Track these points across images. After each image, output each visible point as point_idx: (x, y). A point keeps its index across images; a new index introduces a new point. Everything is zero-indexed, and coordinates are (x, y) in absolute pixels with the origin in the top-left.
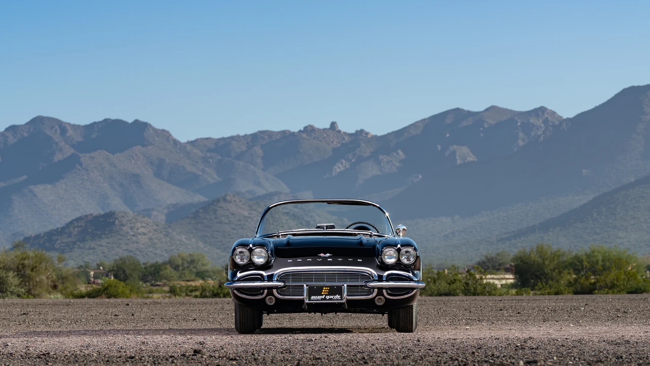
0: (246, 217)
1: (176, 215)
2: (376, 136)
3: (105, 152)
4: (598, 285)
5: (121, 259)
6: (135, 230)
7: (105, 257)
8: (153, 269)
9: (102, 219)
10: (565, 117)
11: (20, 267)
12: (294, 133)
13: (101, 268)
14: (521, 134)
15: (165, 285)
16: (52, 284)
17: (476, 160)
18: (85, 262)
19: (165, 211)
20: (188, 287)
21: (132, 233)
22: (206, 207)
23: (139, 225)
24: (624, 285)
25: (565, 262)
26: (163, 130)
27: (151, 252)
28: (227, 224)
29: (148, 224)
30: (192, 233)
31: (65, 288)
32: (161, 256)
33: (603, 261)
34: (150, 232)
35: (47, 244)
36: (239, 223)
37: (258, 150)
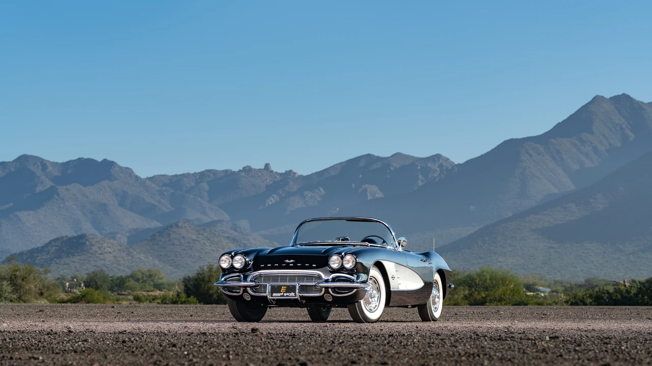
0: (194, 240)
1: (136, 238)
2: (302, 176)
3: (78, 185)
4: (488, 298)
5: (93, 273)
6: (102, 249)
7: (78, 271)
8: (118, 281)
9: (75, 240)
10: (456, 163)
11: (13, 277)
12: (234, 172)
13: (75, 280)
14: (420, 176)
15: (129, 294)
16: (39, 292)
17: (383, 196)
18: (62, 275)
19: (128, 234)
20: (149, 296)
21: (100, 252)
22: (161, 232)
23: (105, 245)
24: (510, 299)
25: (460, 280)
26: (127, 168)
27: (115, 268)
28: (178, 245)
29: (113, 245)
30: (149, 252)
31: (50, 295)
32: (123, 271)
33: (490, 279)
34: (115, 251)
35: (29, 260)
36: (189, 245)
37: (205, 186)
